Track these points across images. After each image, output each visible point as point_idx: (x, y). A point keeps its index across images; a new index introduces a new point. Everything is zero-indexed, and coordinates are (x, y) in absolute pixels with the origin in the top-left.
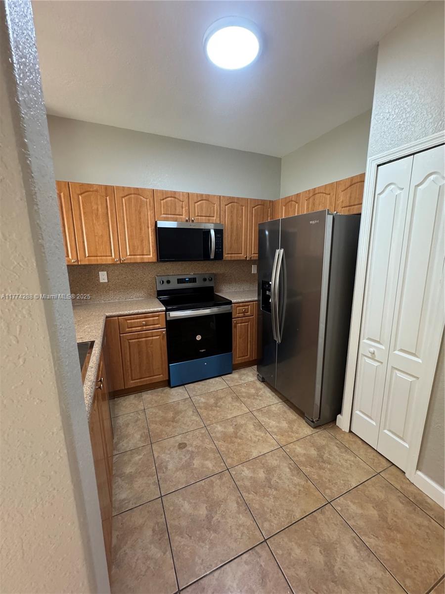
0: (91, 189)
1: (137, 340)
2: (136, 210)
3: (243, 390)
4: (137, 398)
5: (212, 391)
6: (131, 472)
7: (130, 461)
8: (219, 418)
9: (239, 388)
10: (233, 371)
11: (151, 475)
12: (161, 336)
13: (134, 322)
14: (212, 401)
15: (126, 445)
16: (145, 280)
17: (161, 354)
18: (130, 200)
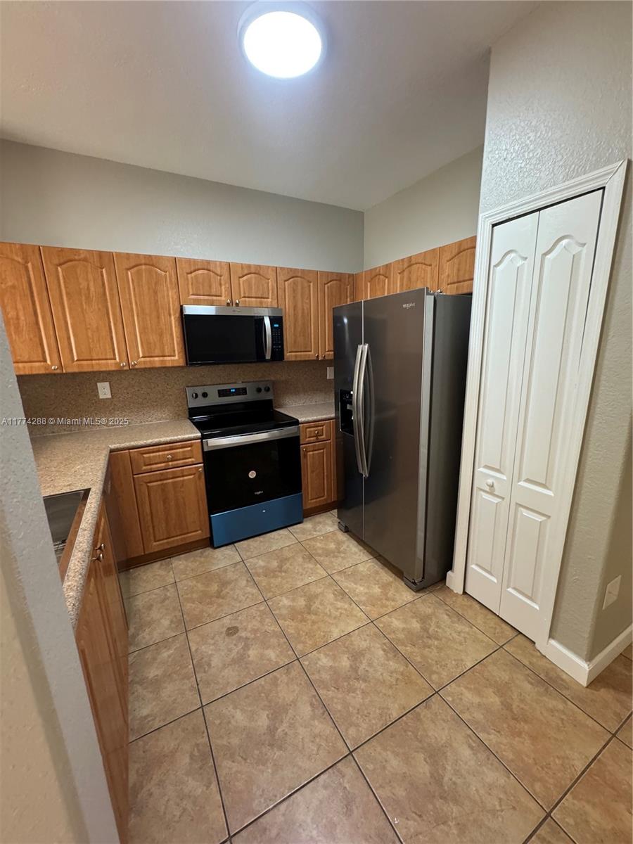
0: (76, 257)
1: (159, 483)
2: (149, 289)
3: (319, 545)
4: (163, 567)
5: (274, 548)
6: (157, 675)
7: (154, 659)
8: (285, 587)
9: (313, 543)
10: (305, 519)
11: (187, 677)
12: (197, 475)
13: (154, 456)
14: (275, 564)
15: (147, 637)
16: (169, 393)
17: (198, 501)
18: (139, 273)
